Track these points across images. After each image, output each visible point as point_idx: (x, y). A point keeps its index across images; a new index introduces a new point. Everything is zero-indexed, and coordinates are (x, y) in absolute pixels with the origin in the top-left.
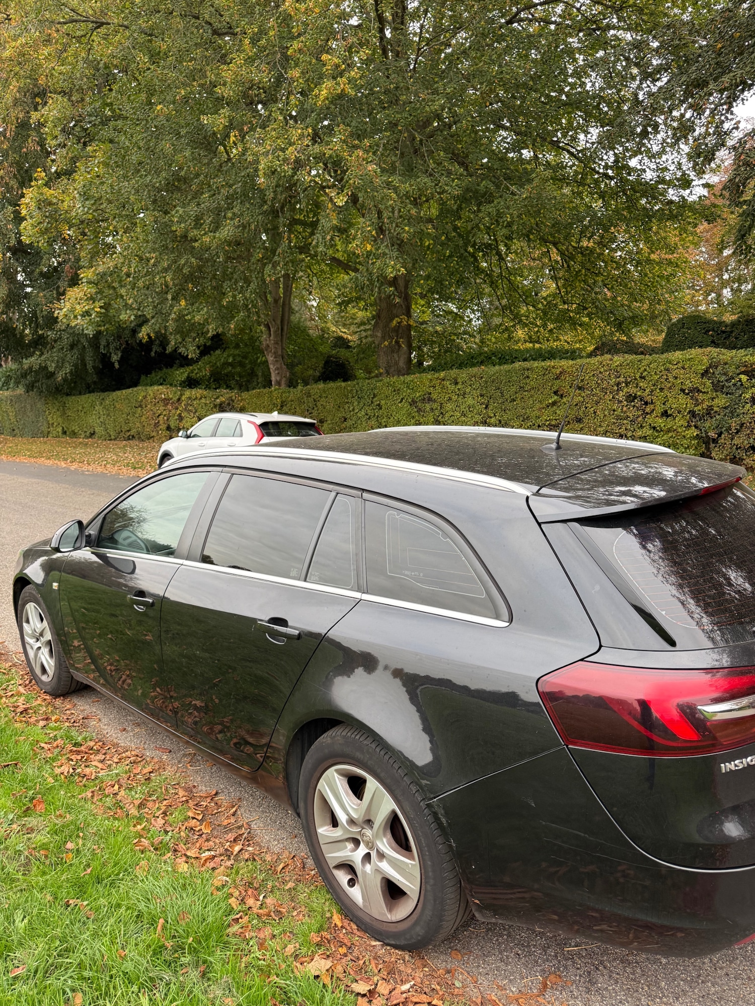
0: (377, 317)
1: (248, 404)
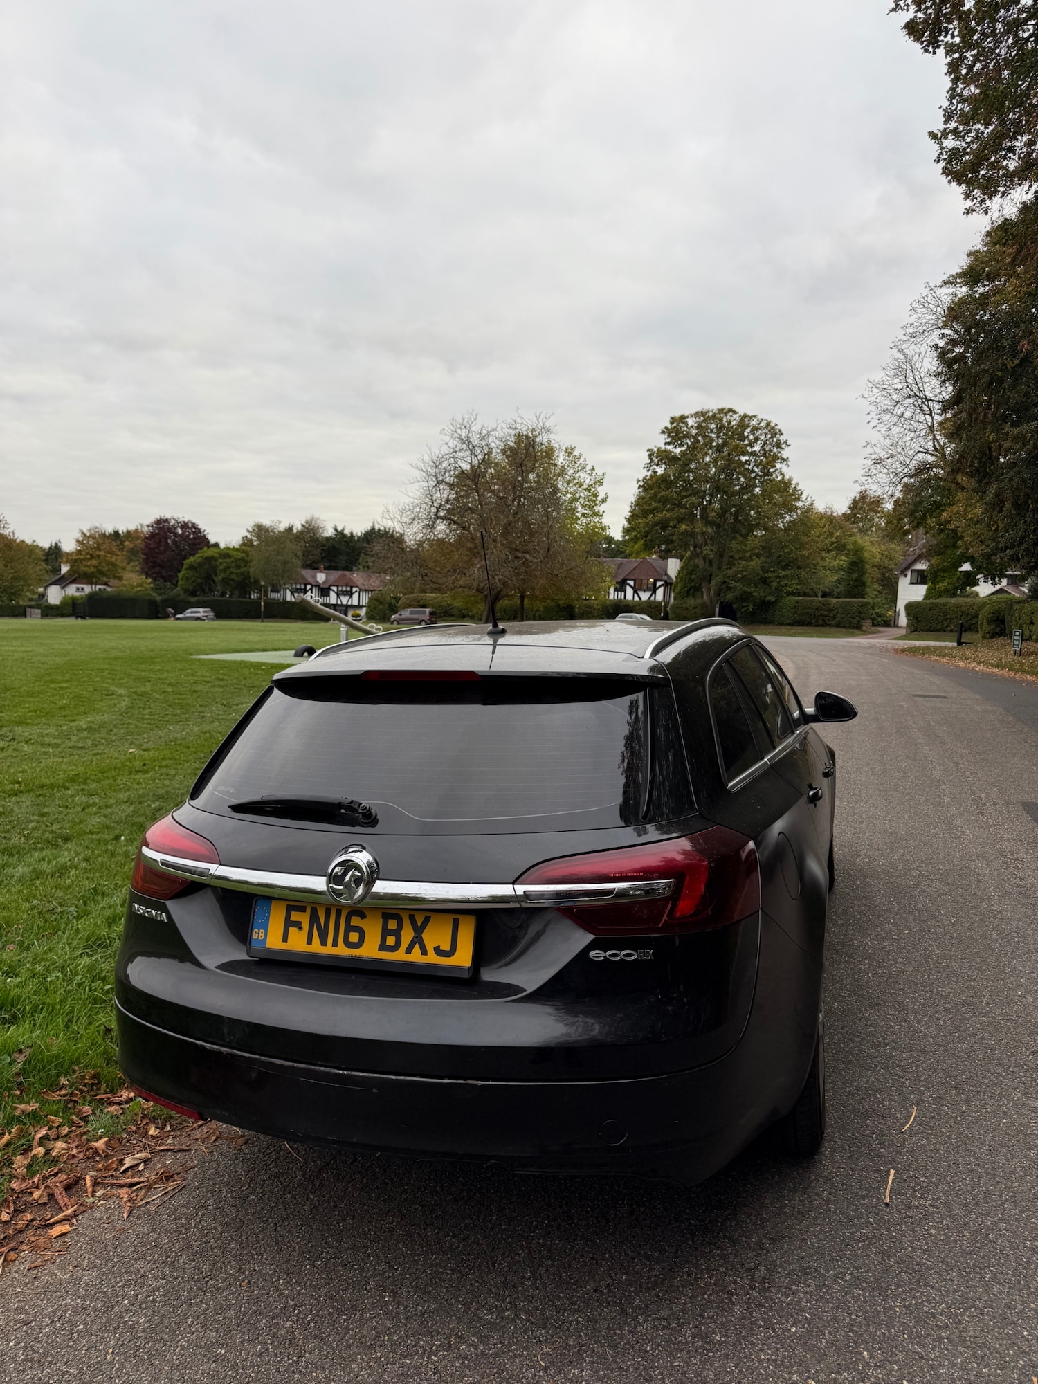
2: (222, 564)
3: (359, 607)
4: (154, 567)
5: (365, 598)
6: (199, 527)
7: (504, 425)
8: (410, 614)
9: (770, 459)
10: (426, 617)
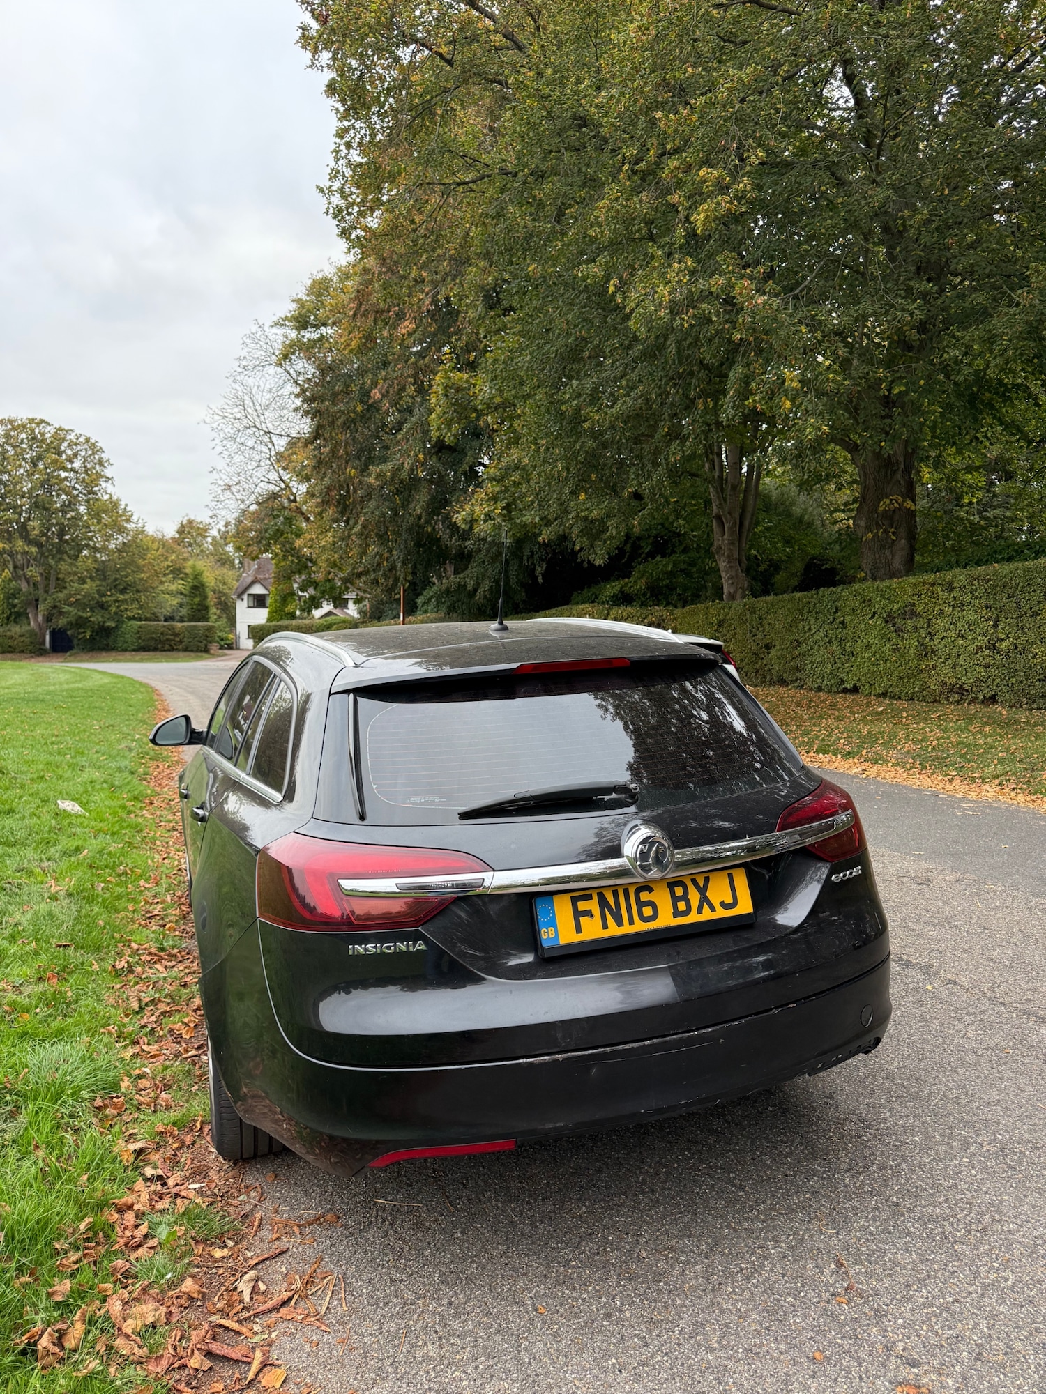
0: (862, 499)
1: (680, 624)
9: (94, 477)
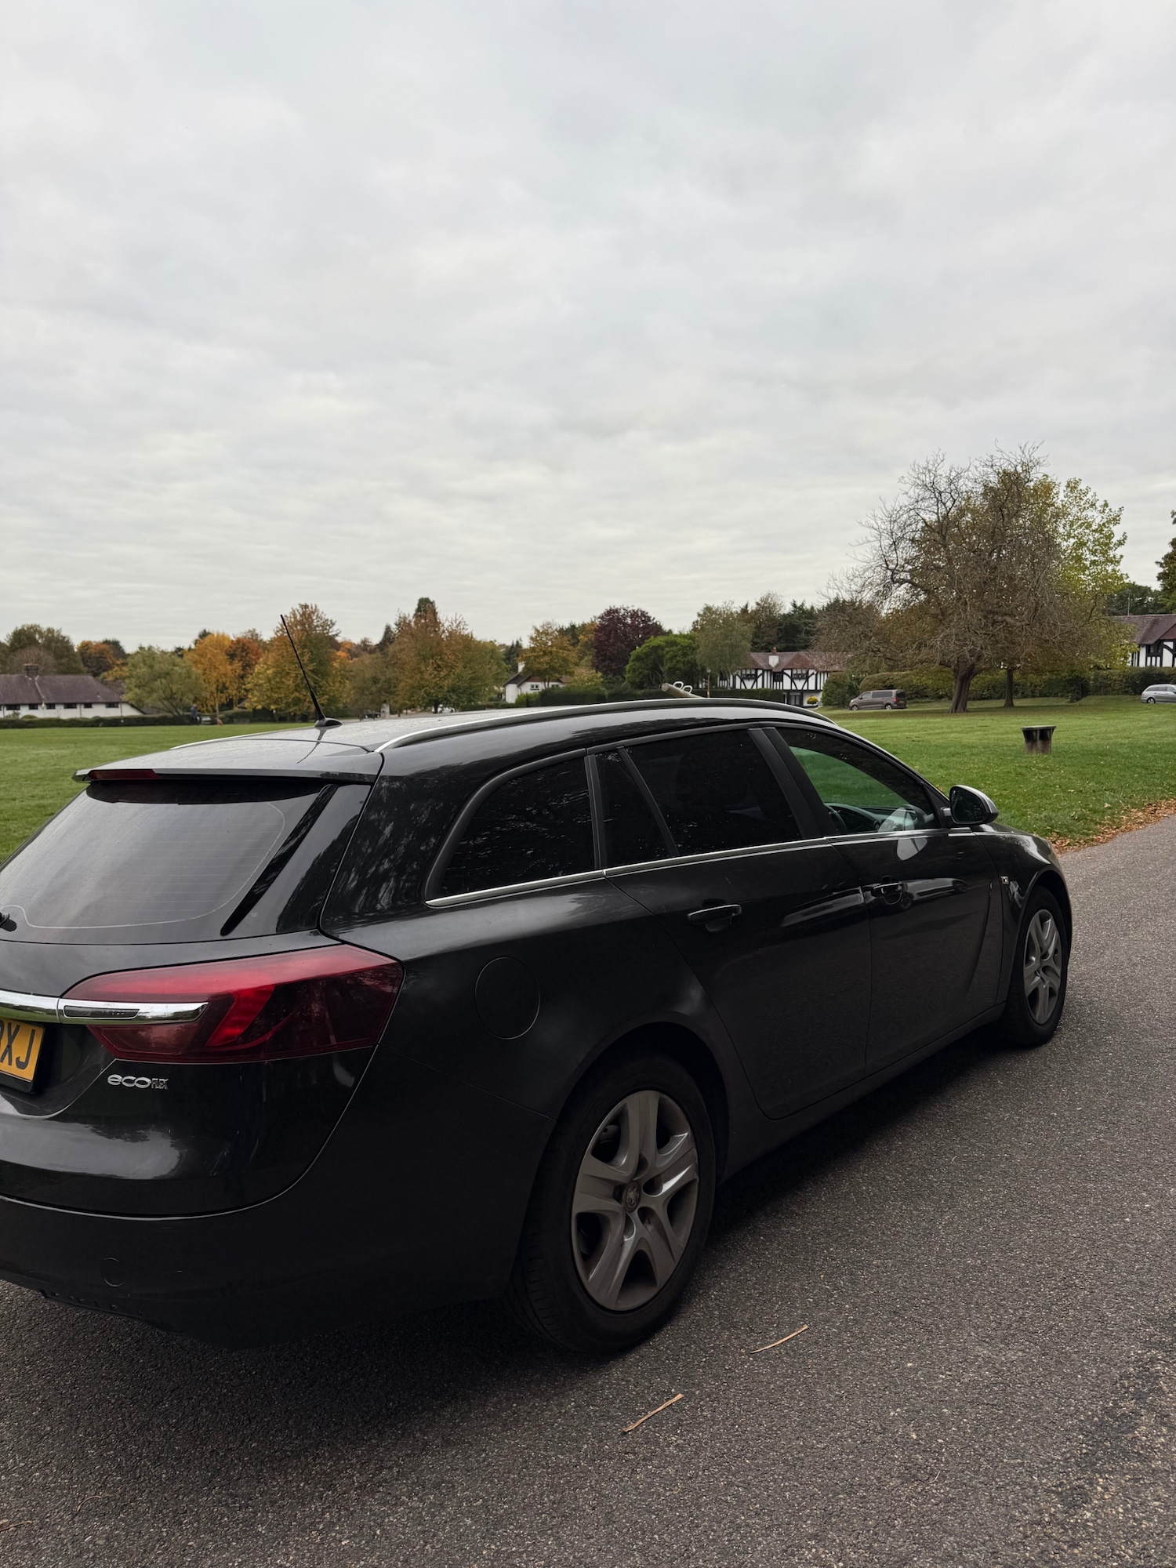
2: (668, 652)
3: (816, 691)
4: (603, 661)
5: (823, 680)
6: (649, 615)
7: (977, 463)
8: (873, 697)
10: (892, 700)
